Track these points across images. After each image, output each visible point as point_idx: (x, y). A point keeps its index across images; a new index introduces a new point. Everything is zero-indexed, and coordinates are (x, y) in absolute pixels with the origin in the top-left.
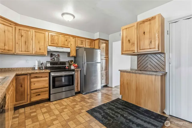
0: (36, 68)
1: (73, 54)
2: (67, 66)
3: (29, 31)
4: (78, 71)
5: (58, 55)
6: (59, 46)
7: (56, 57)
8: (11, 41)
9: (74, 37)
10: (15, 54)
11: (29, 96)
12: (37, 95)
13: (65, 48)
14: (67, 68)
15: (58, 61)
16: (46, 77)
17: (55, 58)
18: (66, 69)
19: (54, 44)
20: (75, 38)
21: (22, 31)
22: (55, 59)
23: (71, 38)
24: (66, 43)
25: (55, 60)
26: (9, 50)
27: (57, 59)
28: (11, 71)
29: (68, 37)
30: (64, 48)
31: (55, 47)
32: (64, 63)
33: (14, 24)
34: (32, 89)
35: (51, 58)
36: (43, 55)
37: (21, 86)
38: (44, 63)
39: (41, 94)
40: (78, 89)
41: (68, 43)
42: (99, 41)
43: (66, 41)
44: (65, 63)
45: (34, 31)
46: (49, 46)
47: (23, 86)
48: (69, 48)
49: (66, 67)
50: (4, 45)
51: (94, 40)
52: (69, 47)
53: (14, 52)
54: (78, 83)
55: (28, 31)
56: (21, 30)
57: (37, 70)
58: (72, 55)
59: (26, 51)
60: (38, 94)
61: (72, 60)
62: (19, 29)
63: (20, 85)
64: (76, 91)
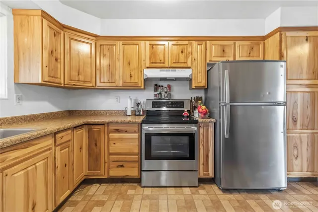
0: (129, 113)
1: (200, 81)
2: (186, 110)
3: (114, 45)
4: (206, 125)
5: (169, 87)
6: (167, 66)
7: (165, 90)
8: (89, 66)
9: (200, 39)
10: (97, 87)
11: (106, 165)
12: (118, 166)
13: (180, 70)
14: (186, 114)
15: (169, 99)
16: (135, 132)
17: (163, 93)
18: (183, 117)
19: (156, 63)
20: (204, 43)
21: (105, 47)
22: (163, 95)
23: (195, 44)
24: (182, 57)
25: (163, 97)
26: (85, 82)
27: (166, 95)
28: (97, 115)
29: (186, 42)
30: (177, 70)
31: (159, 70)
32: (180, 104)
33: (95, 38)
34: (111, 152)
35: (156, 93)
36: (134, 88)
37: (96, 145)
38: (142, 103)
39: (125, 165)
40: (207, 171)
41: (186, 57)
42: (281, 35)
43: (182, 52)
44: (183, 102)
45: (121, 42)
46: (148, 68)
47: (98, 144)
48: (189, 68)
49: (184, 111)
50: (77, 74)
51: (264, 38)
52: (189, 65)
53: (94, 85)
54: (207, 156)
55: (112, 45)
56: (103, 45)
57: (129, 116)
58: (197, 85)
59: (109, 82)
60: (120, 164)
61: (199, 95)
62: (101, 45)
63: (94, 143)
64: (202, 174)
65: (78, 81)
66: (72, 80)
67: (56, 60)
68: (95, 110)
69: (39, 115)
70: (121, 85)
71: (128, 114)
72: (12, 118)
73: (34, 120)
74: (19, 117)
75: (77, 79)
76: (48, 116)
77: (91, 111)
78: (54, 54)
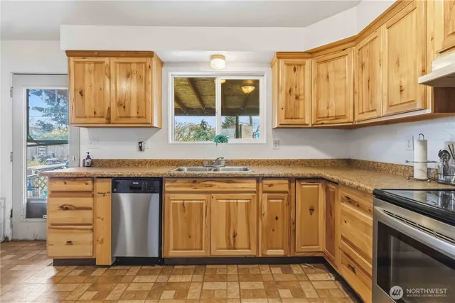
3: (375, 38)
12: (349, 266)
26: (337, 117)
33: (354, 43)
37: (331, 213)
39: (356, 271)
45: (385, 27)
53: (352, 119)
55: (372, 41)
56: (362, 48)
59: (369, 111)
60: (352, 263)
62: (359, 50)
65: (328, 117)
66: (320, 118)
67: (297, 98)
68: (375, 161)
69: (297, 161)
70: (385, 113)
71: (415, 177)
72: (268, 161)
73: (289, 165)
74: (274, 160)
75: (326, 116)
76: (308, 163)
77: (369, 162)
78: (294, 92)
